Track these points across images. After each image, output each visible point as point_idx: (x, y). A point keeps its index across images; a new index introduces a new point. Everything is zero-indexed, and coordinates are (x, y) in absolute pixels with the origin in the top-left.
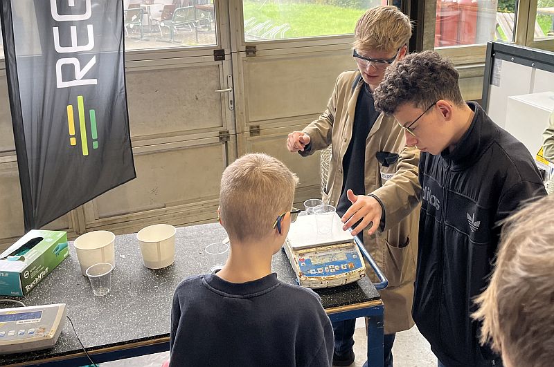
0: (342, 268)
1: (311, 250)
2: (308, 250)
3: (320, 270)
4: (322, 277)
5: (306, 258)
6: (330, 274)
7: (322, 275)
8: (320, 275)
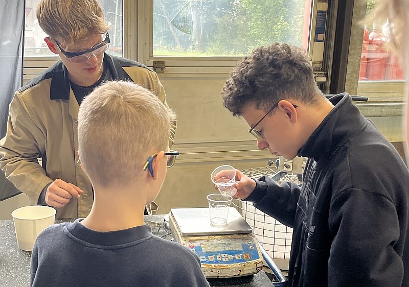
0: (237, 258)
1: (203, 238)
2: (199, 238)
3: (211, 258)
4: (213, 265)
5: (197, 244)
6: (222, 262)
7: (213, 262)
8: (210, 262)
